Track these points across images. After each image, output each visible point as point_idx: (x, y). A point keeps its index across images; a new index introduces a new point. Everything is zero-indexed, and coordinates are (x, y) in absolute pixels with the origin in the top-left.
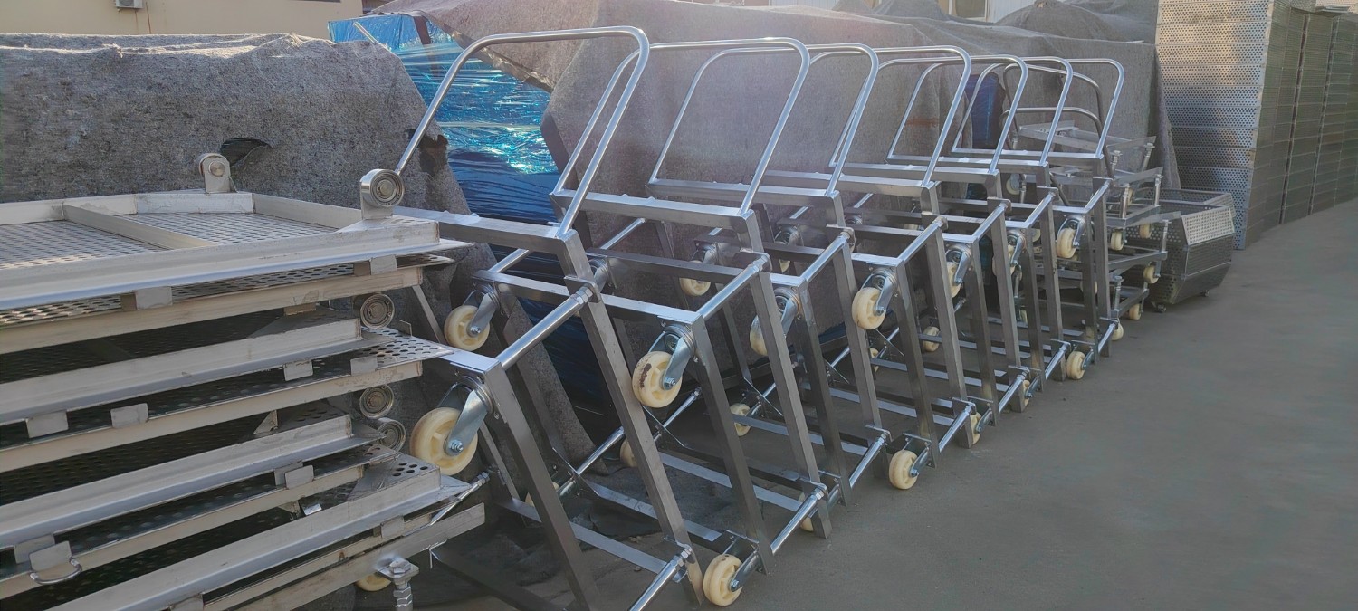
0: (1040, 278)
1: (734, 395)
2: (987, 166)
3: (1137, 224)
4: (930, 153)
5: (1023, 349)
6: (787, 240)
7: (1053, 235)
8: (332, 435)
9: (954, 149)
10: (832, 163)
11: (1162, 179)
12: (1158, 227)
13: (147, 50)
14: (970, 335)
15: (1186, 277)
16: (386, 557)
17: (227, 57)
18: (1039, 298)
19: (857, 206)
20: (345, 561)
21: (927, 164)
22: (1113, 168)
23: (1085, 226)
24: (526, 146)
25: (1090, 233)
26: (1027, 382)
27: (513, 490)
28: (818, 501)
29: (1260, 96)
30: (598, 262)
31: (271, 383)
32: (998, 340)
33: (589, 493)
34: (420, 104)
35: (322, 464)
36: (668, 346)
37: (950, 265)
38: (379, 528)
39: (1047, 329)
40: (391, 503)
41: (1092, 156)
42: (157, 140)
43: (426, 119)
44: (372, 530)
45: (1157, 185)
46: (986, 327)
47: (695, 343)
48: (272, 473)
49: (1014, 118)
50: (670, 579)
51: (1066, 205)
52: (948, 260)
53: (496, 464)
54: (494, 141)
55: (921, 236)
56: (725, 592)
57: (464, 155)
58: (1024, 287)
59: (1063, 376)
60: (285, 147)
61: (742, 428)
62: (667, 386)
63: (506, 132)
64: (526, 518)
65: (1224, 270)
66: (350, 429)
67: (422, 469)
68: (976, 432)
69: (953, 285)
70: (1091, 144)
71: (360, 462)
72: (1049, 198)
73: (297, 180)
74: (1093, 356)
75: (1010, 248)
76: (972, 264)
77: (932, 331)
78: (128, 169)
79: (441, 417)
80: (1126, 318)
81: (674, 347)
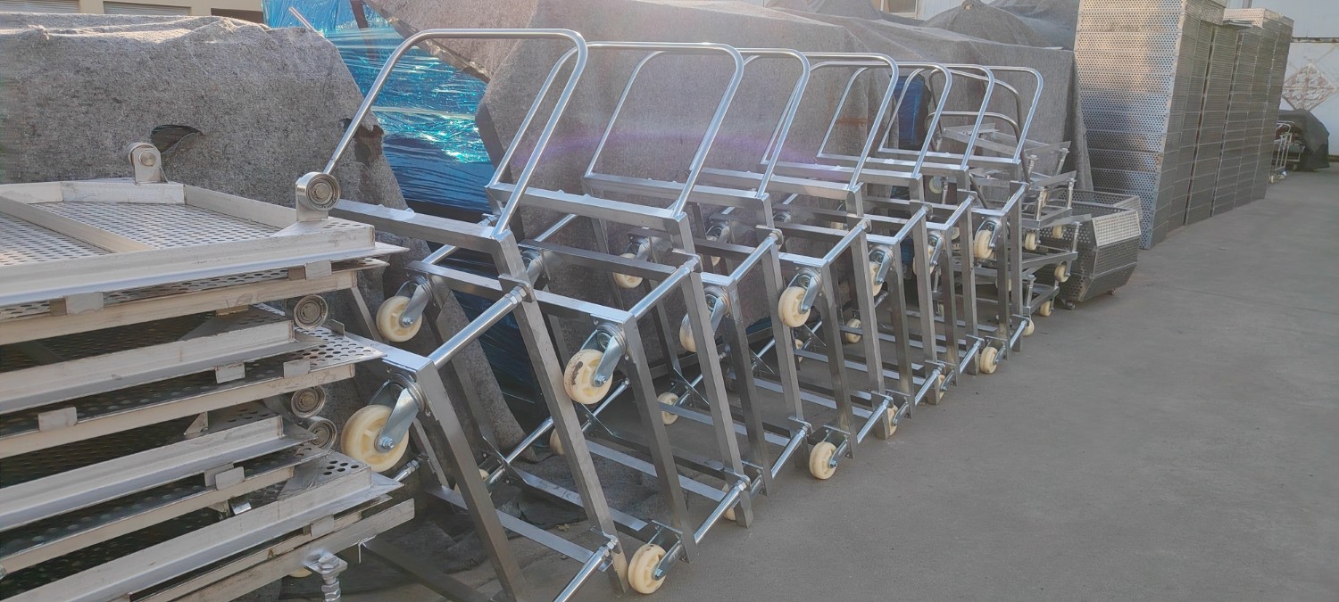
0: (957, 275)
1: (662, 384)
2: (910, 169)
3: (1051, 225)
4: (858, 152)
5: (939, 343)
6: (719, 234)
7: (971, 236)
8: (264, 436)
9: (881, 149)
10: (764, 161)
11: (1075, 183)
12: (1069, 228)
13: (75, 32)
14: (890, 328)
15: (1093, 276)
16: (315, 553)
17: (158, 42)
18: (956, 293)
19: (786, 203)
20: (273, 557)
21: (854, 164)
22: (1029, 172)
23: (1001, 229)
24: (463, 134)
25: (1005, 233)
26: (944, 376)
27: (442, 478)
28: (741, 492)
29: (1169, 103)
30: (533, 254)
31: (203, 385)
32: (916, 334)
33: (518, 482)
34: (356, 94)
35: (252, 466)
36: (599, 344)
37: (873, 265)
38: (309, 527)
39: (963, 323)
40: (321, 501)
41: (1010, 161)
42: (84, 125)
43: (363, 109)
44: (302, 529)
45: (1071, 189)
46: (904, 320)
47: (626, 342)
48: (203, 474)
49: (939, 122)
50: (596, 569)
51: (986, 208)
52: (871, 260)
53: (426, 452)
54: (430, 127)
55: (848, 236)
56: (650, 580)
57: (399, 140)
58: (943, 283)
59: (977, 370)
60: (216, 135)
61: (670, 416)
62: (598, 384)
63: (442, 119)
64: (454, 506)
65: (1130, 270)
66: (281, 429)
67: (352, 467)
68: (893, 424)
69: (875, 284)
70: (1010, 148)
71: (290, 463)
72: (968, 201)
73: (229, 169)
74: (1005, 351)
75: (930, 248)
76: (894, 264)
77: (855, 324)
78: (54, 154)
79: (372, 415)
80: (1037, 314)
81: (606, 345)
